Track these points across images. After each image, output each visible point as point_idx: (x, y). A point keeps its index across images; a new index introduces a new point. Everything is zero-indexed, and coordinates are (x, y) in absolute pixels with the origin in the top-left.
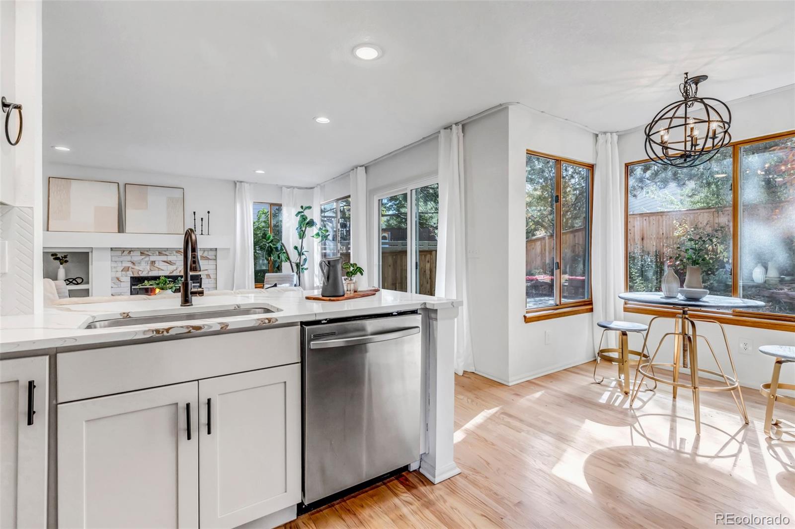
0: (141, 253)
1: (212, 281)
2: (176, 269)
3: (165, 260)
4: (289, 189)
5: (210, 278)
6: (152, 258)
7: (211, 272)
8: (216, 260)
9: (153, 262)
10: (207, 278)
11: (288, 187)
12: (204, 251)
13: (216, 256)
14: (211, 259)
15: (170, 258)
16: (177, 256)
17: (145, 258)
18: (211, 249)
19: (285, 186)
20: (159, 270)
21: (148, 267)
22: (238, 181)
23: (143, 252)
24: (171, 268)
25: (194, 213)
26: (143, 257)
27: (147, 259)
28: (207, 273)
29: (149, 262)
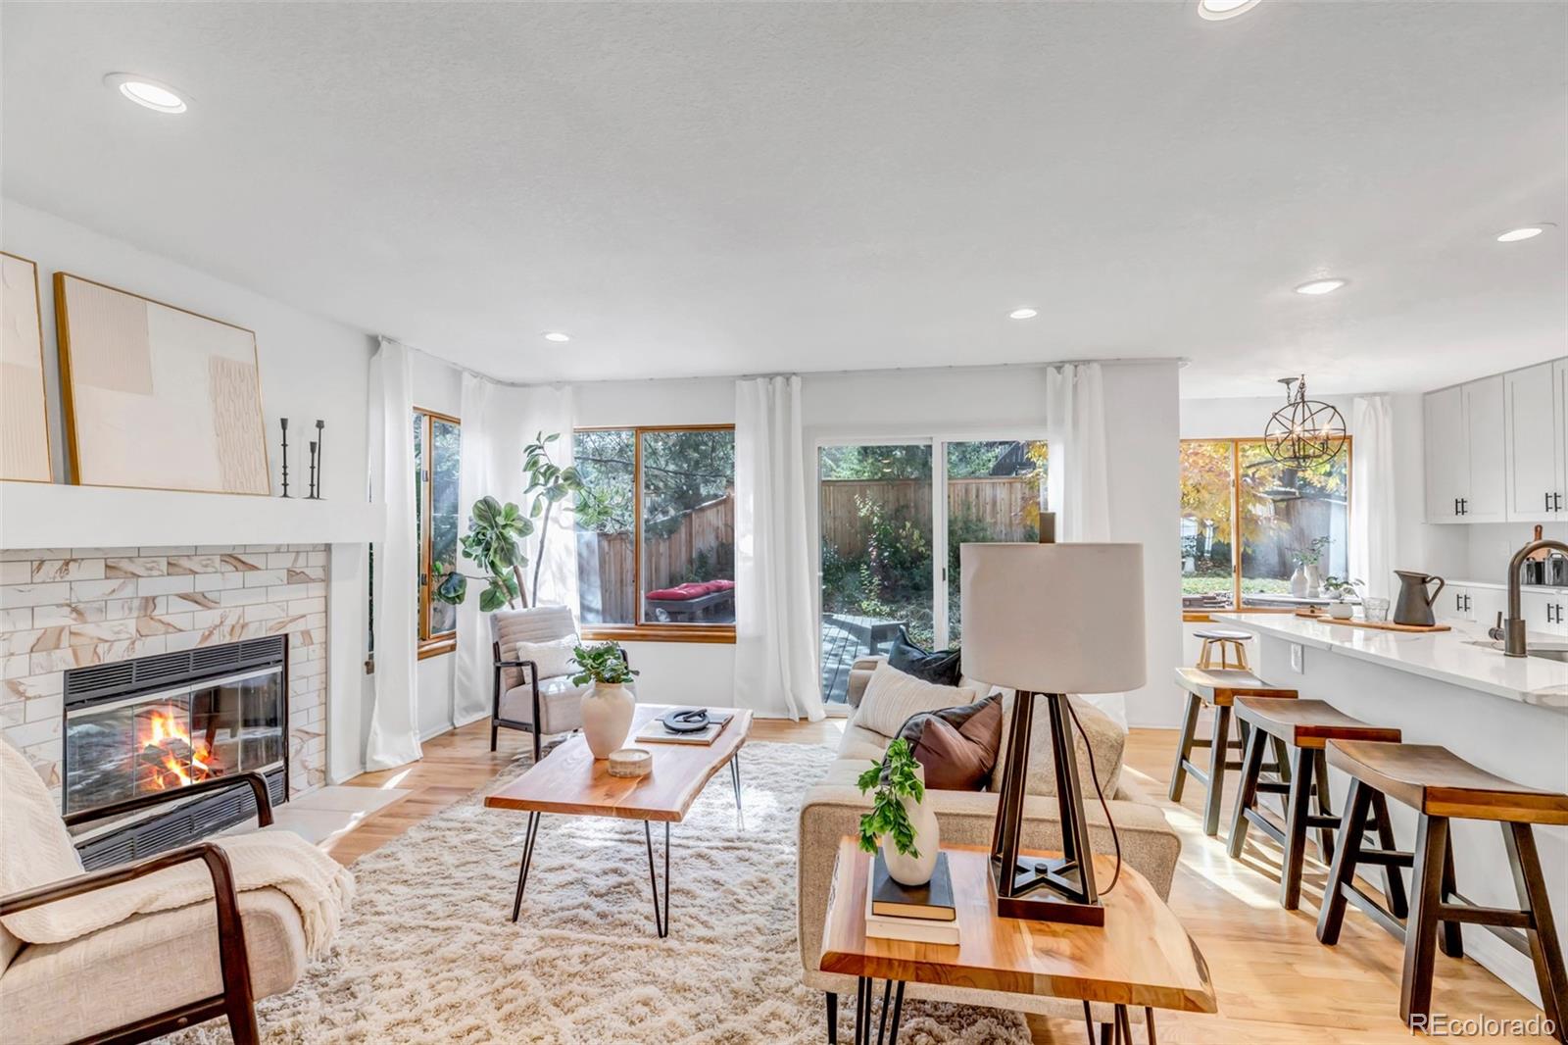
0: (107, 566)
1: (316, 651)
2: (222, 622)
3: (189, 590)
4: (476, 382)
5: (312, 643)
6: (147, 588)
7: (314, 623)
8: (327, 580)
9: (149, 602)
10: (304, 644)
11: (476, 375)
12: (298, 552)
13: (327, 569)
14: (314, 581)
15: (204, 583)
16: (222, 573)
17: (122, 587)
18: (315, 548)
19: (468, 370)
20: (167, 633)
21: (132, 625)
22: (383, 337)
23: (113, 565)
24: (206, 618)
25: (284, 422)
26: (114, 584)
27: (129, 591)
28: (303, 628)
29: (136, 603)
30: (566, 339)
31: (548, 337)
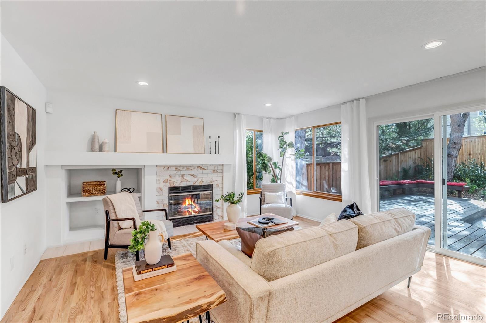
0: (175, 168)
1: (220, 189)
2: (198, 181)
3: (191, 173)
4: (267, 120)
5: (219, 187)
6: (183, 172)
7: (219, 182)
8: (222, 173)
9: (183, 175)
10: (217, 187)
11: (267, 118)
12: (215, 166)
13: (222, 170)
14: (219, 173)
15: (194, 172)
16: (198, 170)
17: (178, 172)
18: (219, 165)
19: (265, 117)
20: (186, 182)
21: (180, 179)
22: (236, 113)
23: (177, 168)
24: (195, 179)
25: (210, 137)
26: (177, 171)
27: (179, 173)
28: (217, 183)
29: (181, 175)
30: (271, 105)
31: (266, 105)
